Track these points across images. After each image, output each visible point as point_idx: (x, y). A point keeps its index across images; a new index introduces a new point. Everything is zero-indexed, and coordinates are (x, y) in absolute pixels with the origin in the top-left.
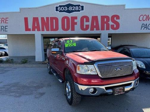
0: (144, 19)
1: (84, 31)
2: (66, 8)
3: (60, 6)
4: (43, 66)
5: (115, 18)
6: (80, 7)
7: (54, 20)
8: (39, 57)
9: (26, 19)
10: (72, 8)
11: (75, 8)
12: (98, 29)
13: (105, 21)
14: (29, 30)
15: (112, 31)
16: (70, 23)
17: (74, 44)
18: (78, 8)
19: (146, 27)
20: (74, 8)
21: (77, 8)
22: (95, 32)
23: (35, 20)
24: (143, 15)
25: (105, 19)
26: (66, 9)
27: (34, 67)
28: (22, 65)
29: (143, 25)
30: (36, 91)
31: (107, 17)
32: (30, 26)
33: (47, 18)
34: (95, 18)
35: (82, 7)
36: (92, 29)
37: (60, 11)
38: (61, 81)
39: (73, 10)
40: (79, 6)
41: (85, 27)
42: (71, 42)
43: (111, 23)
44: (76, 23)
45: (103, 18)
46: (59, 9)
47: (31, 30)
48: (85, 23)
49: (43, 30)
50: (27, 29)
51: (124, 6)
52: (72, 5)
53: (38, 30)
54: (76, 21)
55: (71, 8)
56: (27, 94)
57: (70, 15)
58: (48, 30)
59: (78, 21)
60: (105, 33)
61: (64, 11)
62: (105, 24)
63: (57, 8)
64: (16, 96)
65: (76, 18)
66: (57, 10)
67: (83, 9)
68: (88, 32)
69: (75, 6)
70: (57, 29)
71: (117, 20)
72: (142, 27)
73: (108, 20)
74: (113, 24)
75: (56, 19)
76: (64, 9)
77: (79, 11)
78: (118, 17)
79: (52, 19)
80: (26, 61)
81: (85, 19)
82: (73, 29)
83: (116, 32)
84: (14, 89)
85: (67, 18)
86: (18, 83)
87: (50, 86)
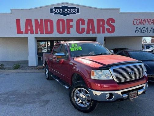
0: (138, 23)
1: (80, 34)
2: (61, 10)
3: (55, 8)
4: (38, 71)
5: (111, 22)
6: (76, 10)
7: (49, 23)
8: (33, 61)
9: (18, 22)
10: (68, 11)
11: (71, 11)
12: (94, 32)
13: (101, 24)
14: (22, 32)
15: (107, 35)
16: (65, 26)
17: (79, 48)
18: (74, 11)
19: (139, 30)
20: (69, 10)
21: (72, 11)
22: (91, 35)
23: (28, 22)
24: (136, 19)
25: (101, 22)
26: (61, 12)
27: (29, 73)
28: (15, 71)
29: (137, 29)
30: (38, 99)
31: (103, 21)
32: (23, 28)
33: (41, 21)
34: (91, 21)
35: (78, 10)
36: (88, 32)
37: (55, 14)
38: (68, 88)
39: (69, 12)
40: (74, 8)
41: (81, 31)
42: (76, 46)
43: (106, 26)
44: (72, 26)
45: (99, 21)
46: (54, 11)
47: (24, 33)
48: (81, 26)
49: (37, 33)
50: (19, 31)
51: (119, 9)
52: (68, 8)
53: (31, 33)
54: (71, 24)
55: (66, 10)
56: (29, 103)
57: (65, 18)
58: (42, 33)
59: (74, 24)
60: (101, 36)
61: (59, 13)
62: (101, 28)
63: (51, 10)
64: (18, 106)
65: (72, 21)
66: (52, 12)
67: (78, 12)
68: (84, 35)
69: (71, 8)
70: (52, 32)
71: (113, 24)
72: (136, 31)
73: (104, 23)
74: (108, 27)
75: (51, 22)
76: (60, 11)
77: (74, 13)
78: (113, 21)
79: (47, 21)
80: (19, 66)
81: (81, 22)
82: (69, 32)
83: (112, 35)
84: (14, 98)
85: (63, 21)
86: (16, 91)
87: (53, 92)
